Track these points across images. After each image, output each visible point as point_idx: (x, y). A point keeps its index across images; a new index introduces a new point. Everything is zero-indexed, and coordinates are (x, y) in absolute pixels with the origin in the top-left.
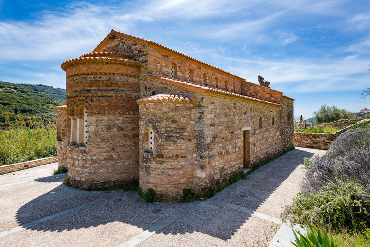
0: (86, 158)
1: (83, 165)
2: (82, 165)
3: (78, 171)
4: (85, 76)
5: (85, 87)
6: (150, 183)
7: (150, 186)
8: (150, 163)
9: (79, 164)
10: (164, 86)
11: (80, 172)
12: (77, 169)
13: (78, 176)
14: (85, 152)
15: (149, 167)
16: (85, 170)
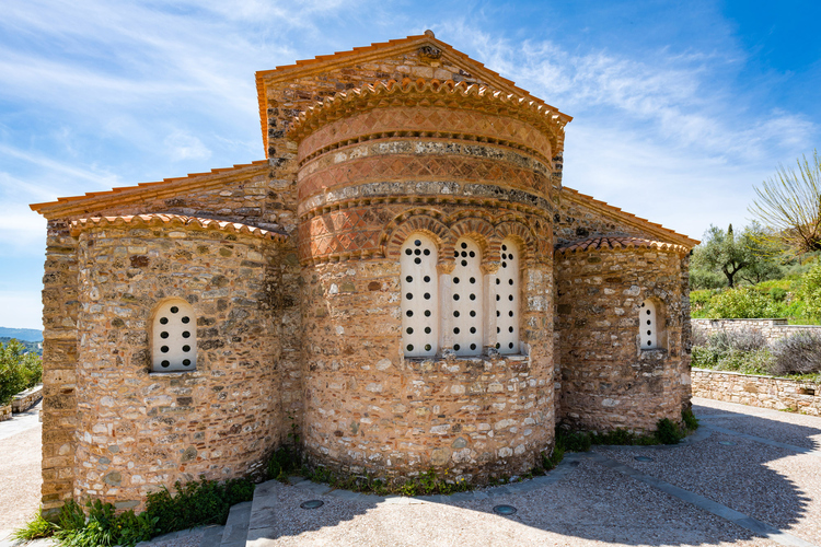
0: (528, 385)
1: (520, 407)
2: (516, 407)
3: (506, 431)
4: (525, 155)
5: (526, 184)
6: (662, 409)
7: (660, 415)
8: (663, 369)
9: (508, 408)
10: (608, 221)
11: (513, 430)
12: (501, 425)
13: (507, 445)
14: (525, 369)
15: (659, 378)
16: (528, 420)
